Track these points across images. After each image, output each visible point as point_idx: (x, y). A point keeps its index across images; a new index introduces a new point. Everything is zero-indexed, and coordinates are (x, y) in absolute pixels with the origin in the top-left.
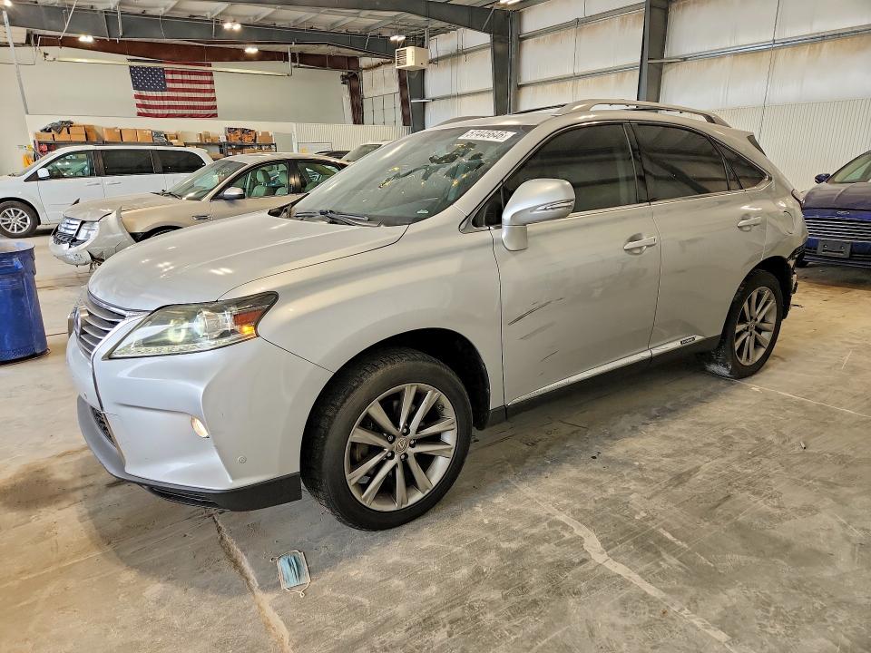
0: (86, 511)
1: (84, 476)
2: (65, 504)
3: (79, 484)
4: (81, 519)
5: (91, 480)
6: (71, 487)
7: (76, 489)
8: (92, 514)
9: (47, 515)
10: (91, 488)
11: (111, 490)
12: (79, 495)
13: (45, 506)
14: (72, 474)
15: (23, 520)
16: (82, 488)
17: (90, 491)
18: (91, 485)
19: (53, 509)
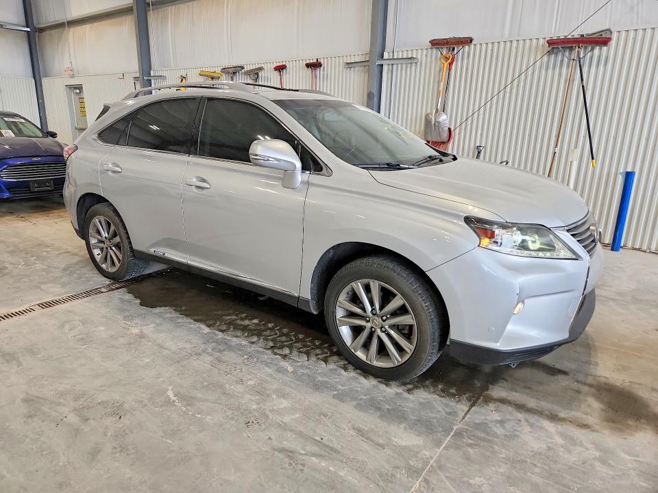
0: (591, 367)
1: (578, 392)
2: (603, 380)
3: (586, 389)
4: (597, 364)
5: (575, 386)
6: (593, 390)
7: (590, 386)
8: (589, 363)
9: (618, 379)
10: (579, 379)
11: (567, 370)
12: (590, 380)
13: (616, 386)
14: (586, 400)
15: (635, 386)
16: (585, 384)
17: (581, 377)
18: (578, 381)
19: (611, 381)
